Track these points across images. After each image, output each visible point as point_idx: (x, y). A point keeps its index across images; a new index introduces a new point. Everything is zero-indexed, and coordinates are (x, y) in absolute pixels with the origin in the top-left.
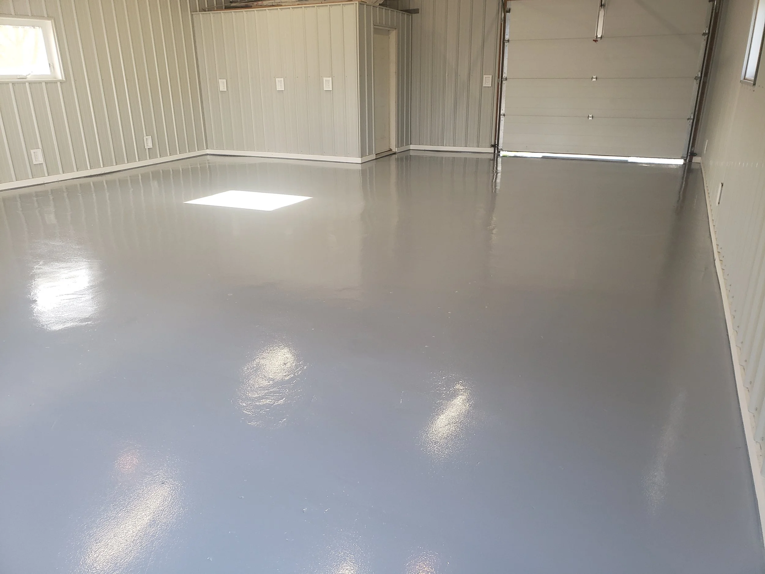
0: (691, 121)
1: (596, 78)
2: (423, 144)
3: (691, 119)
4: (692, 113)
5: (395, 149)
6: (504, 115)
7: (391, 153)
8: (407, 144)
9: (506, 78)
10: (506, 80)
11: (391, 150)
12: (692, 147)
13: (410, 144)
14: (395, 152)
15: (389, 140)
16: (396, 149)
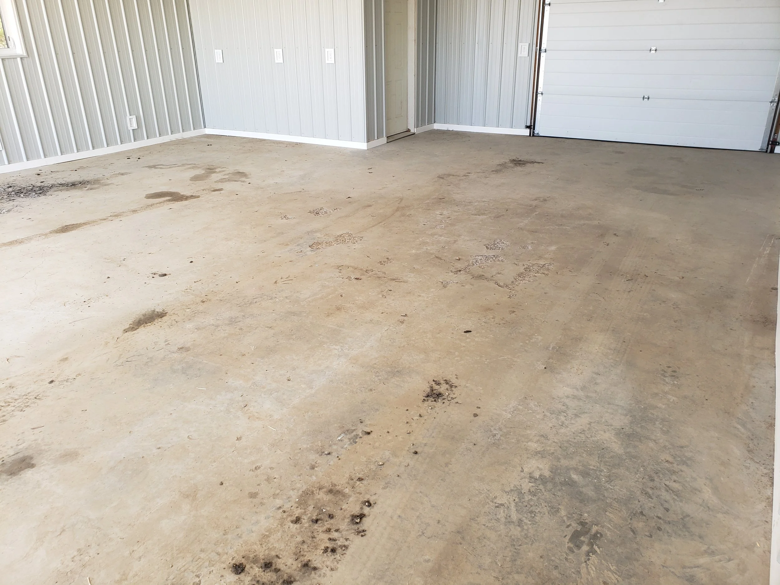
0: (775, 104)
1: (656, 50)
2: (448, 123)
3: (775, 102)
4: (776, 95)
5: (413, 130)
6: (542, 94)
7: (409, 133)
8: (430, 122)
9: (545, 50)
10: (545, 52)
11: (409, 130)
12: (775, 134)
13: (433, 122)
14: (413, 133)
15: (407, 119)
16: (415, 129)
